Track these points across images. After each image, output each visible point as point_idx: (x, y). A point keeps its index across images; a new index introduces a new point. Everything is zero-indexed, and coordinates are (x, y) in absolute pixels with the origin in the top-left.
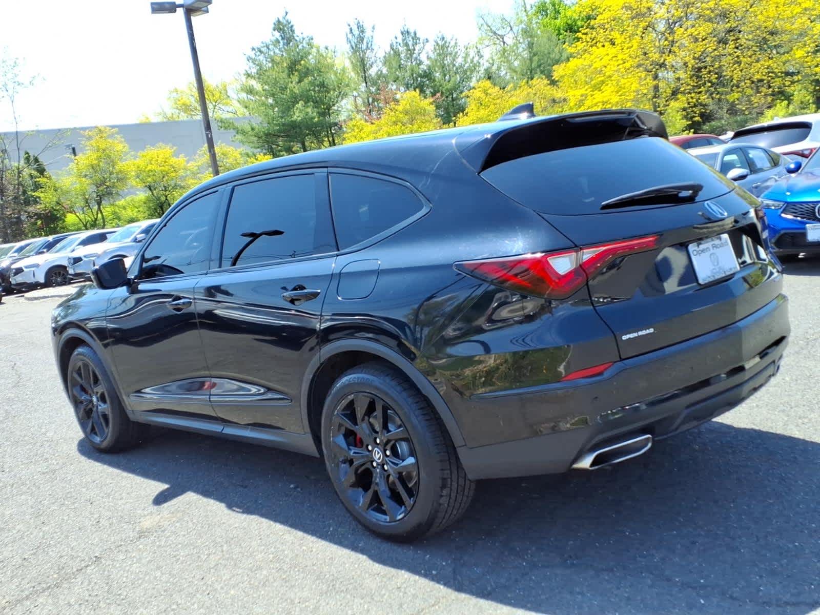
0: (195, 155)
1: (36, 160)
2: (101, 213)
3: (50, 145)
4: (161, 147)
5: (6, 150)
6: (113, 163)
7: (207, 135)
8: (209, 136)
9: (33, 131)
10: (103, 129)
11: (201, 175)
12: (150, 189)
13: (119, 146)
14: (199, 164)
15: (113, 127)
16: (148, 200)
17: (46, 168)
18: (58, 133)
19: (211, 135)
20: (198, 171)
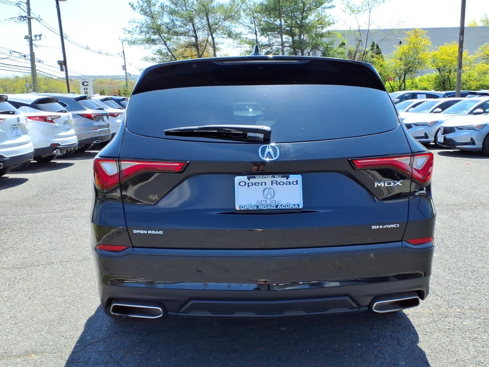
0: (476, 51)
1: (378, 47)
2: (405, 83)
3: (384, 38)
4: (454, 44)
5: (361, 40)
6: (417, 53)
7: (460, 38)
8: (461, 39)
9: (376, 30)
10: (417, 30)
11: (475, 64)
12: (439, 71)
13: (426, 41)
14: (477, 56)
15: (424, 29)
16: (437, 78)
17: (382, 52)
18: (390, 32)
19: (463, 39)
20: (475, 62)
